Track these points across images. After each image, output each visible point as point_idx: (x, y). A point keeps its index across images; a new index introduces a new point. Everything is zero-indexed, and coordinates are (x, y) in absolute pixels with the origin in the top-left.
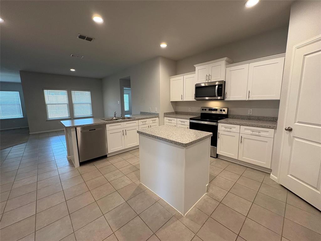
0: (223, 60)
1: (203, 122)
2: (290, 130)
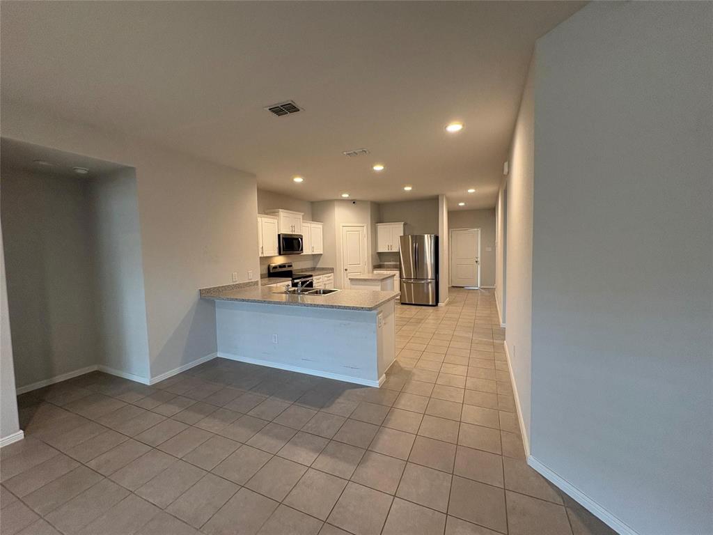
2: (346, 270)
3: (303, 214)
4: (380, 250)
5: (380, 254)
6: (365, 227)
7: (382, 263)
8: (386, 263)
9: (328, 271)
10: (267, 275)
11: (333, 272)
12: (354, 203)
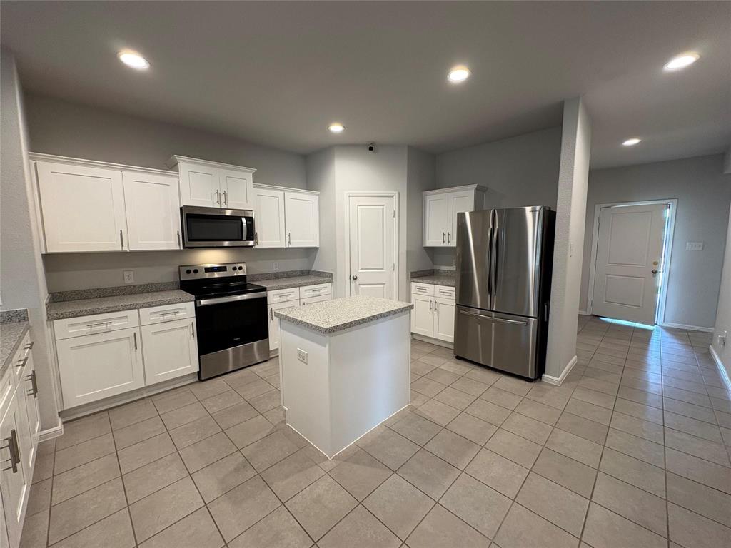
0: (250, 172)
1: (239, 298)
2: (355, 279)
3: (254, 170)
4: (430, 242)
5: (432, 251)
6: (396, 199)
7: (436, 267)
8: (444, 268)
9: (320, 279)
10: (178, 286)
11: (331, 281)
12: (371, 149)
